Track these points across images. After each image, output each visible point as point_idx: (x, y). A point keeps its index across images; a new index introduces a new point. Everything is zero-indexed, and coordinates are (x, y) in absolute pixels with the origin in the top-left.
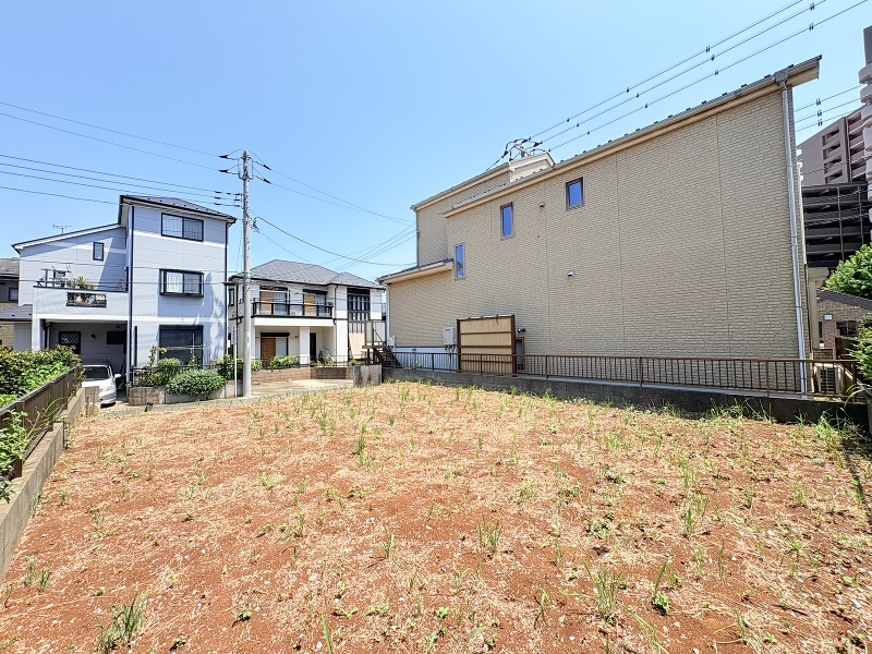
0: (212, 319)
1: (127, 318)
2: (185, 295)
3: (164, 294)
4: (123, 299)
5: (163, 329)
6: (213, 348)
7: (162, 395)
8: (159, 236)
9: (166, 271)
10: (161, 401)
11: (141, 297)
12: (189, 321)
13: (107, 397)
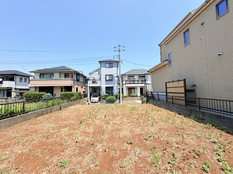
0: (115, 85)
1: (100, 85)
2: (110, 80)
3: (106, 80)
4: (100, 82)
5: (106, 88)
6: (115, 91)
7: (105, 101)
8: (105, 68)
9: (106, 75)
10: (105, 102)
11: (103, 81)
12: (111, 86)
13: (97, 101)
